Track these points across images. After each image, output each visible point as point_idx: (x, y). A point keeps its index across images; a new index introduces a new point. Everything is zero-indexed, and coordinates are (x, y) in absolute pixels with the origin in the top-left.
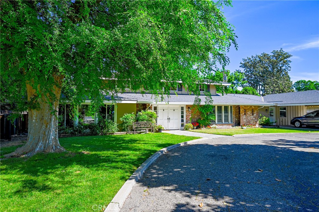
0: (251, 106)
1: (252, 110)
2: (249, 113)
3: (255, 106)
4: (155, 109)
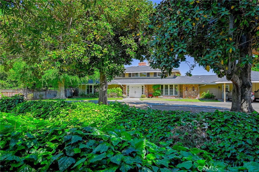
0: (192, 85)
1: (193, 87)
2: (190, 89)
3: (195, 85)
4: (128, 86)
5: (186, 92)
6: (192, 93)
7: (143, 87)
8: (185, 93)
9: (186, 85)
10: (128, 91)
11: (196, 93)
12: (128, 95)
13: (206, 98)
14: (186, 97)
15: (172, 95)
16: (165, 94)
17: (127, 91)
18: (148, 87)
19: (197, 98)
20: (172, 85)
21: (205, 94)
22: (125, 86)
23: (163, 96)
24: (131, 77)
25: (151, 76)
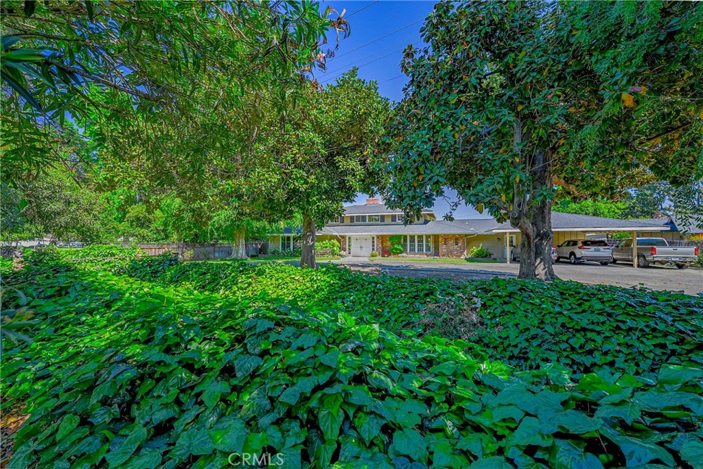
0: (454, 235)
1: (456, 239)
2: (452, 242)
3: (460, 235)
4: (349, 238)
5: (444, 246)
6: (455, 249)
7: (373, 238)
8: (443, 248)
9: (445, 235)
10: (349, 246)
11: (461, 249)
12: (349, 253)
13: (477, 257)
14: (444, 255)
15: (422, 252)
16: (410, 251)
17: (347, 245)
18: (382, 238)
19: (462, 257)
21: (475, 249)
22: (343, 237)
23: (407, 253)
24: (354, 222)
25: (388, 221)
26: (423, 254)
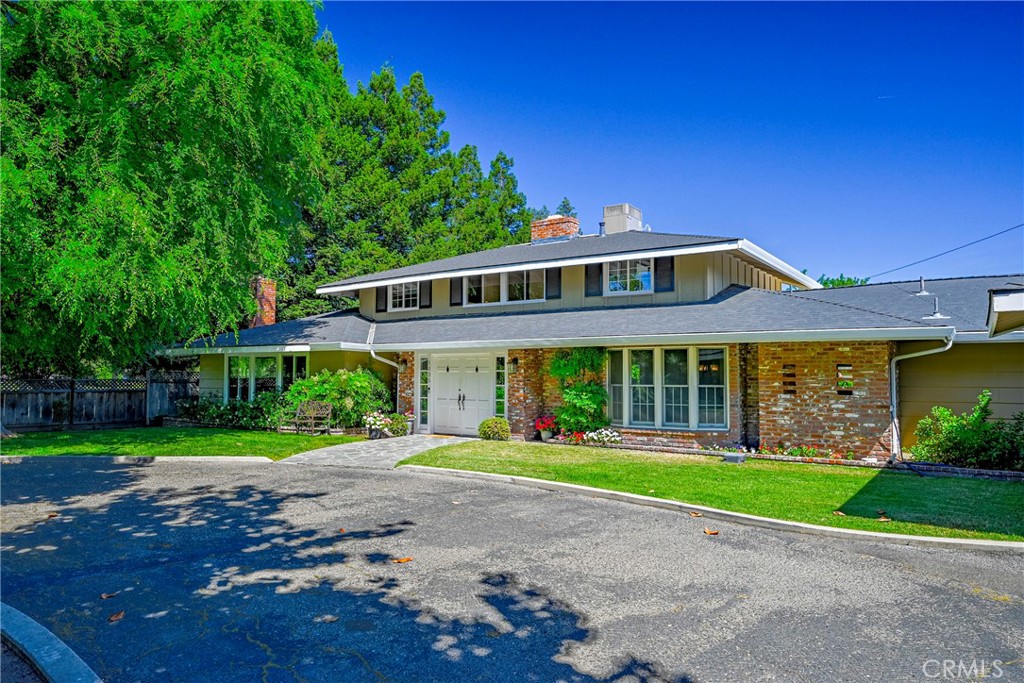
0: (831, 346)
1: (841, 367)
2: (817, 381)
4: (425, 365)
5: (783, 402)
6: (835, 414)
8: (777, 411)
9: (786, 347)
10: (425, 392)
11: (865, 417)
12: (424, 420)
13: (958, 462)
14: (781, 445)
15: (678, 426)
16: (636, 418)
17: (418, 390)
19: (873, 460)
20: (682, 354)
22: (404, 359)
23: (617, 429)
24: (461, 304)
25: (574, 291)
26: (685, 436)
